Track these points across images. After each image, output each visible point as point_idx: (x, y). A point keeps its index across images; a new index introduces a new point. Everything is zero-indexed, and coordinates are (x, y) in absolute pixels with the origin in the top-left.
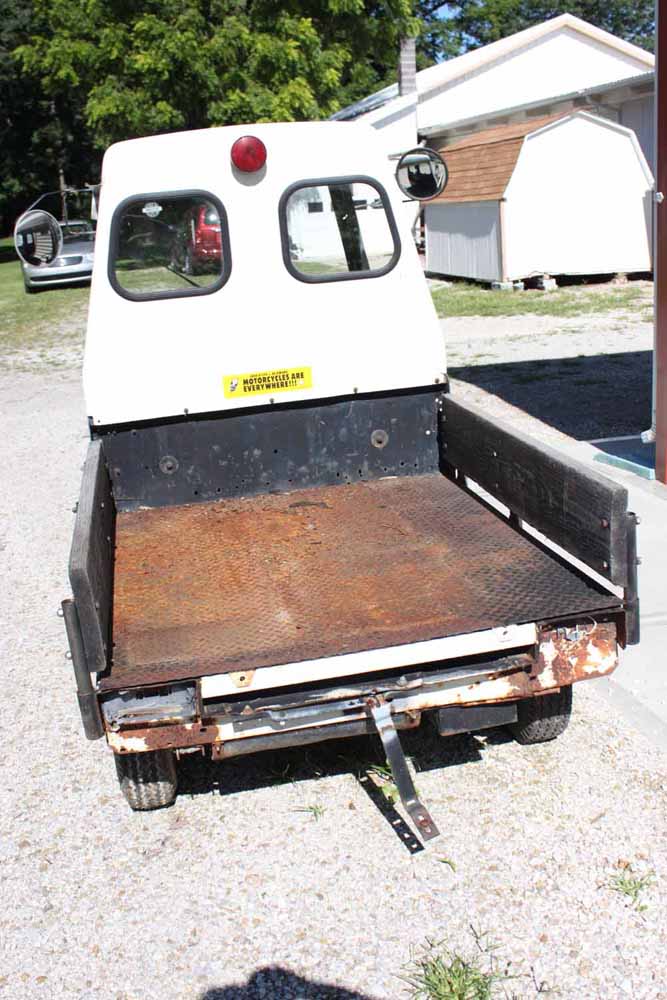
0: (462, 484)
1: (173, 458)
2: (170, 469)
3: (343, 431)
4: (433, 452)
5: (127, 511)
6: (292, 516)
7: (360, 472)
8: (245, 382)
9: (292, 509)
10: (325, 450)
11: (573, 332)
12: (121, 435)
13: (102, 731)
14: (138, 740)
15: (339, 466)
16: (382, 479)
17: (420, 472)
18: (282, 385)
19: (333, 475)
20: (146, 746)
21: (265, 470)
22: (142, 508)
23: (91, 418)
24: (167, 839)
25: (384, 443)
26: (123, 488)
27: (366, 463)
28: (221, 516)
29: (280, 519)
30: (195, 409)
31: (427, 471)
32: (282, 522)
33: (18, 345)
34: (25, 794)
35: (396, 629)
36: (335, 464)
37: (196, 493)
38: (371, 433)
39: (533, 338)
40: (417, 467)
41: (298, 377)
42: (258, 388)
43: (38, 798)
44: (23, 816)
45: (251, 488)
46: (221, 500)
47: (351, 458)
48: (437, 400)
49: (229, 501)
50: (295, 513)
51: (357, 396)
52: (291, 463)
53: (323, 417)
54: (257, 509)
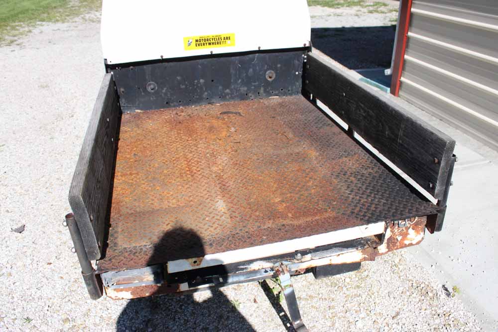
0: (314, 102)
1: (154, 83)
2: (152, 89)
3: (251, 70)
4: (299, 84)
5: (128, 112)
6: (221, 121)
7: (259, 93)
8: (197, 41)
9: (221, 116)
10: (240, 81)
11: (338, 15)
12: (124, 70)
13: (101, 294)
14: (127, 293)
15: (248, 90)
16: (270, 97)
17: (291, 95)
18: (218, 43)
19: (244, 94)
20: (133, 296)
21: (206, 90)
22: (137, 111)
23: (106, 59)
24: (149, 320)
25: (273, 79)
26: (125, 99)
27: (262, 89)
28: (181, 118)
29: (215, 123)
30: (167, 56)
31: (295, 94)
32: (216, 124)
33: (91, 9)
34: (69, 281)
35: (296, 222)
36: (246, 89)
37: (167, 103)
38: (266, 72)
39: (321, 17)
40: (290, 92)
41: (227, 39)
42: (204, 45)
43: (77, 285)
44: (67, 298)
45: (198, 101)
46: (181, 107)
47: (254, 86)
48: (303, 56)
49: (186, 108)
50: (224, 119)
51: (260, 52)
52: (220, 88)
53: (240, 62)
54: (202, 115)
